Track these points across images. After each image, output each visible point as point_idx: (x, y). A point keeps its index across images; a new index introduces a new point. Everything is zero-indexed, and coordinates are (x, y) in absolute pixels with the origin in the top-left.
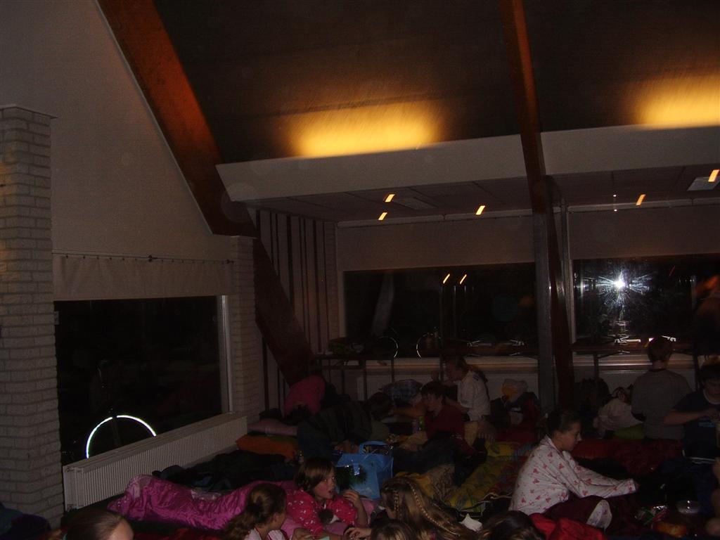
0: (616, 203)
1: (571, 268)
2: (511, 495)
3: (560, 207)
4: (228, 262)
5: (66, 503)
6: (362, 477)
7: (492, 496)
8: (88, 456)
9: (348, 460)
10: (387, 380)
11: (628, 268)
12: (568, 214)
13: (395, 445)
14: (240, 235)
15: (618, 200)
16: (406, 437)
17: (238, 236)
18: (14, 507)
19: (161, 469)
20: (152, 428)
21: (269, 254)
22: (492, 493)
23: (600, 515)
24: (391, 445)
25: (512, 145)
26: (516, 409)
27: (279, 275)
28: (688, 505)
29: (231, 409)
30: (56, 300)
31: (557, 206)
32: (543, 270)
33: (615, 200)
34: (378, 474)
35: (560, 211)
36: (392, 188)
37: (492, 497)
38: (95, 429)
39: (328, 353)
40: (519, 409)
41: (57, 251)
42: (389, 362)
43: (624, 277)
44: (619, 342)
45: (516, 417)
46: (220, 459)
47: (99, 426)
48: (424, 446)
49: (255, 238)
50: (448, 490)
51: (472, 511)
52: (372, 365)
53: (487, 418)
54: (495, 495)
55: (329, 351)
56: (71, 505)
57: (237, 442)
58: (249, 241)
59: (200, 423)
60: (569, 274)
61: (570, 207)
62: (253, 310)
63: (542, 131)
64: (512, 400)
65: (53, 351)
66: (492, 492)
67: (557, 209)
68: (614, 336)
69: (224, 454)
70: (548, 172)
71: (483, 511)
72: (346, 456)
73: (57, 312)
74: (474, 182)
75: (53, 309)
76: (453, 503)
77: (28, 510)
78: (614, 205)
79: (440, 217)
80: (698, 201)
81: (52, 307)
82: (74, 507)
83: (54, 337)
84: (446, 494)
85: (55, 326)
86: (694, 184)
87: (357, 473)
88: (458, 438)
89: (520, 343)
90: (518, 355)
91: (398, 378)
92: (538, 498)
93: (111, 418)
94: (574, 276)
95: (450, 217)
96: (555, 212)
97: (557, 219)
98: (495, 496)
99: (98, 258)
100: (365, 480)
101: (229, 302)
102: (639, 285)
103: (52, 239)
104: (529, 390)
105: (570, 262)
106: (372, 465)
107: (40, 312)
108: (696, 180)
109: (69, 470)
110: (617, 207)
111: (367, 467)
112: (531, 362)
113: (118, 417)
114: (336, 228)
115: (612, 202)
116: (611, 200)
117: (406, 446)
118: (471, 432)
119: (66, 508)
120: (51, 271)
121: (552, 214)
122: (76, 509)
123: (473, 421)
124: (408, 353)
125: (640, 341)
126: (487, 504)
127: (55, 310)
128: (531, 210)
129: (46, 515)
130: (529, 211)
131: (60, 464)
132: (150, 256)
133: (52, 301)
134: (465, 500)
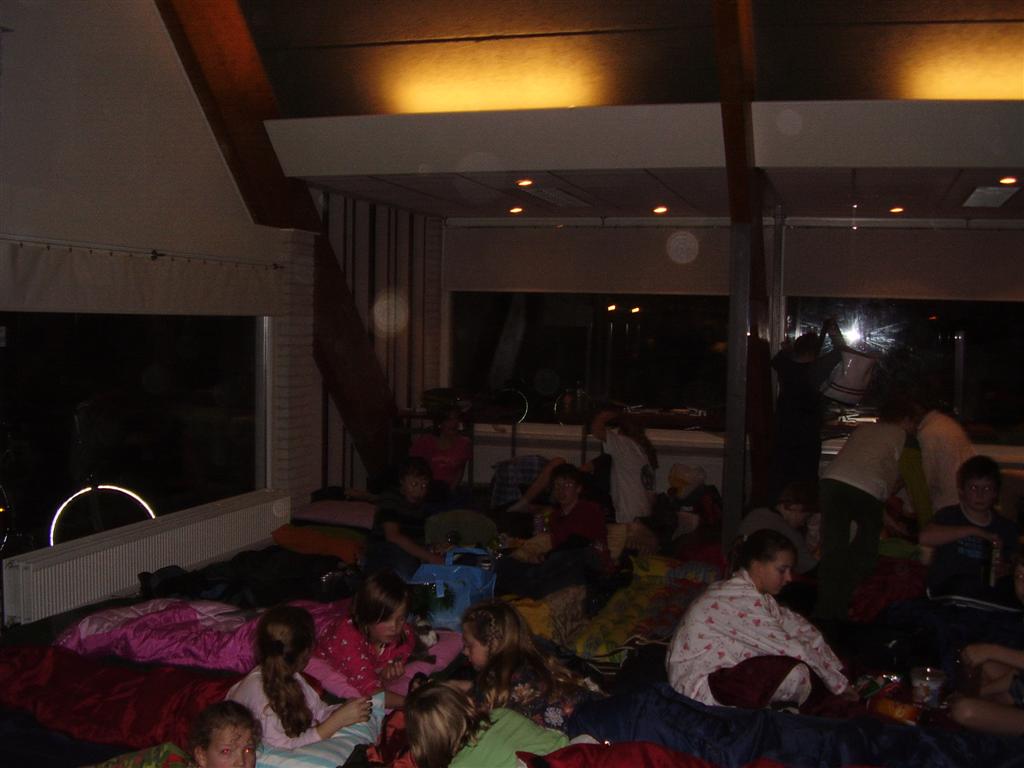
0: (857, 216)
1: (783, 308)
2: (668, 640)
3: (774, 217)
4: (276, 266)
5: (6, 614)
6: (449, 601)
7: (638, 639)
8: (52, 544)
9: (427, 575)
10: (503, 453)
11: (866, 314)
12: (784, 228)
13: (505, 551)
14: (296, 227)
15: (859, 213)
16: (521, 541)
17: (292, 230)
19: (152, 570)
20: (150, 506)
21: (340, 260)
22: (638, 636)
23: (795, 685)
24: (499, 551)
25: (707, 117)
26: (686, 508)
27: (354, 292)
28: (927, 674)
29: (269, 484)
31: (769, 216)
32: (742, 309)
33: (854, 212)
34: (472, 598)
35: (773, 223)
36: (527, 172)
37: (637, 642)
38: (65, 505)
39: (420, 410)
40: (691, 508)
41: (5, 236)
42: (508, 428)
43: (860, 326)
44: (844, 421)
45: (689, 519)
46: (245, 558)
47: (70, 499)
48: (547, 555)
49: (318, 234)
50: (575, 625)
51: (607, 660)
52: (483, 429)
53: (643, 520)
54: (642, 638)
55: (422, 406)
56: (13, 618)
57: (272, 533)
58: (310, 237)
59: (218, 504)
60: (779, 316)
61: (788, 219)
62: (311, 340)
63: (753, 100)
64: (683, 493)
66: (639, 633)
67: (768, 221)
68: (838, 411)
69: (251, 552)
70: (759, 163)
71: (623, 660)
72: (425, 569)
74: (646, 170)
76: (580, 649)
78: (854, 219)
79: (597, 221)
80: (975, 223)
82: (18, 621)
84: (572, 631)
86: (972, 196)
87: (441, 595)
88: (597, 547)
89: (700, 412)
90: (696, 430)
91: (522, 452)
92: (708, 647)
93: (89, 489)
94: (786, 322)
95: (612, 221)
96: (765, 223)
97: (768, 235)
98: (642, 640)
99: (71, 250)
100: (452, 605)
101: (274, 326)
102: (881, 339)
104: (708, 483)
105: (783, 299)
106: (464, 583)
108: (978, 190)
109: (11, 565)
110: (856, 225)
111: (455, 586)
112: (717, 441)
113: (100, 487)
114: (444, 227)
115: (851, 216)
116: (850, 213)
117: (520, 554)
118: (617, 539)
121: (760, 228)
122: (19, 624)
123: (620, 524)
124: (541, 416)
125: (874, 420)
126: (629, 651)
128: (729, 218)
130: (726, 221)
132: (154, 252)
134: (598, 644)
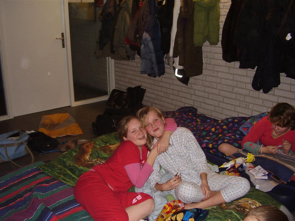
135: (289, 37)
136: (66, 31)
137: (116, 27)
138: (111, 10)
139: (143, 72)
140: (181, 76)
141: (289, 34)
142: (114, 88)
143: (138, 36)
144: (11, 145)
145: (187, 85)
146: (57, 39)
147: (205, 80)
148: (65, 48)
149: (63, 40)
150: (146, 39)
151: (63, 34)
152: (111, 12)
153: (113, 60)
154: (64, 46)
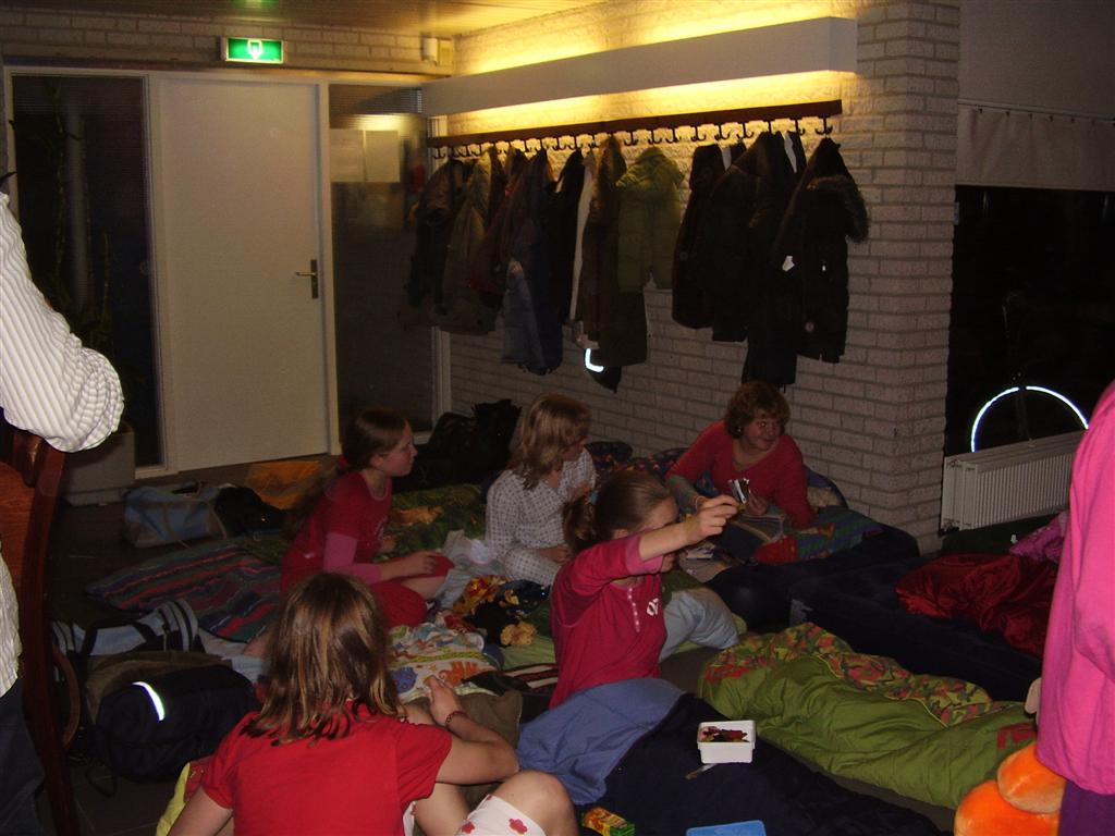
5: (943, 516)
8: (973, 450)
18: (863, 510)
30: (959, 183)
38: (989, 404)
41: (965, 101)
47: (995, 399)
56: (951, 521)
65: (948, 267)
73: (958, 204)
75: (954, 198)
77: (887, 518)
81: (952, 195)
82: (956, 525)
83: (951, 245)
85: (955, 226)
93: (1016, 389)
103: (959, 78)
107: (932, 201)
109: (951, 465)
113: (1028, 388)
119: (942, 524)
120: (954, 133)
122: (957, 529)
127: (956, 201)
129: (913, 531)
131: (942, 453)
133: (953, 184)
135: (788, 264)
136: (322, 256)
137: (449, 246)
138: (440, 203)
139: (508, 359)
140: (599, 369)
141: (789, 258)
142: (449, 410)
143: (498, 269)
144: (178, 505)
145: (615, 391)
146: (298, 274)
147: (656, 378)
148: (319, 299)
149: (314, 279)
150: (513, 276)
151: (314, 264)
152: (439, 209)
153: (447, 335)
154: (315, 295)
